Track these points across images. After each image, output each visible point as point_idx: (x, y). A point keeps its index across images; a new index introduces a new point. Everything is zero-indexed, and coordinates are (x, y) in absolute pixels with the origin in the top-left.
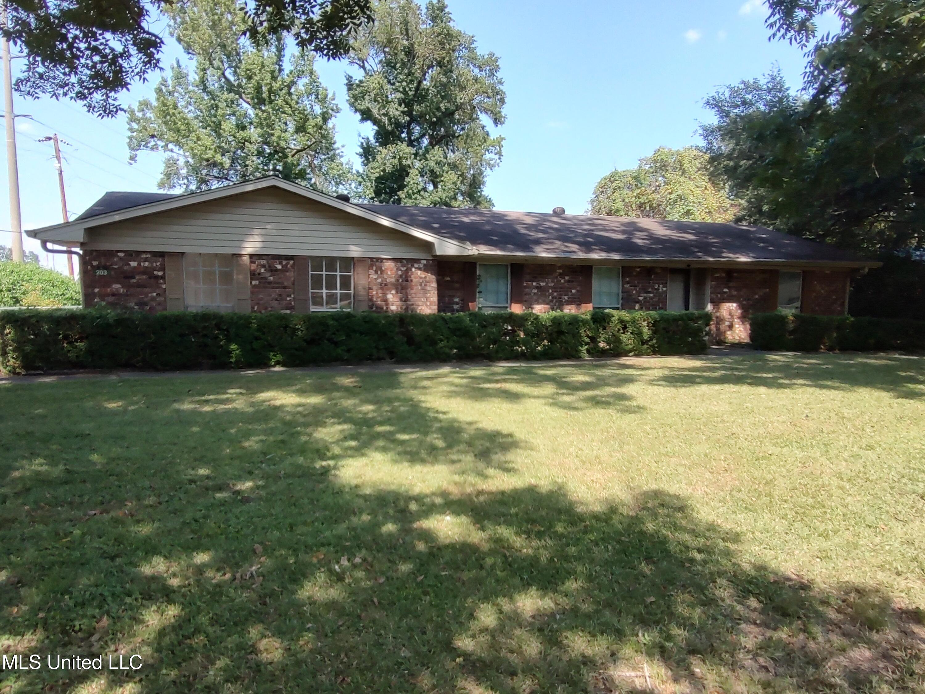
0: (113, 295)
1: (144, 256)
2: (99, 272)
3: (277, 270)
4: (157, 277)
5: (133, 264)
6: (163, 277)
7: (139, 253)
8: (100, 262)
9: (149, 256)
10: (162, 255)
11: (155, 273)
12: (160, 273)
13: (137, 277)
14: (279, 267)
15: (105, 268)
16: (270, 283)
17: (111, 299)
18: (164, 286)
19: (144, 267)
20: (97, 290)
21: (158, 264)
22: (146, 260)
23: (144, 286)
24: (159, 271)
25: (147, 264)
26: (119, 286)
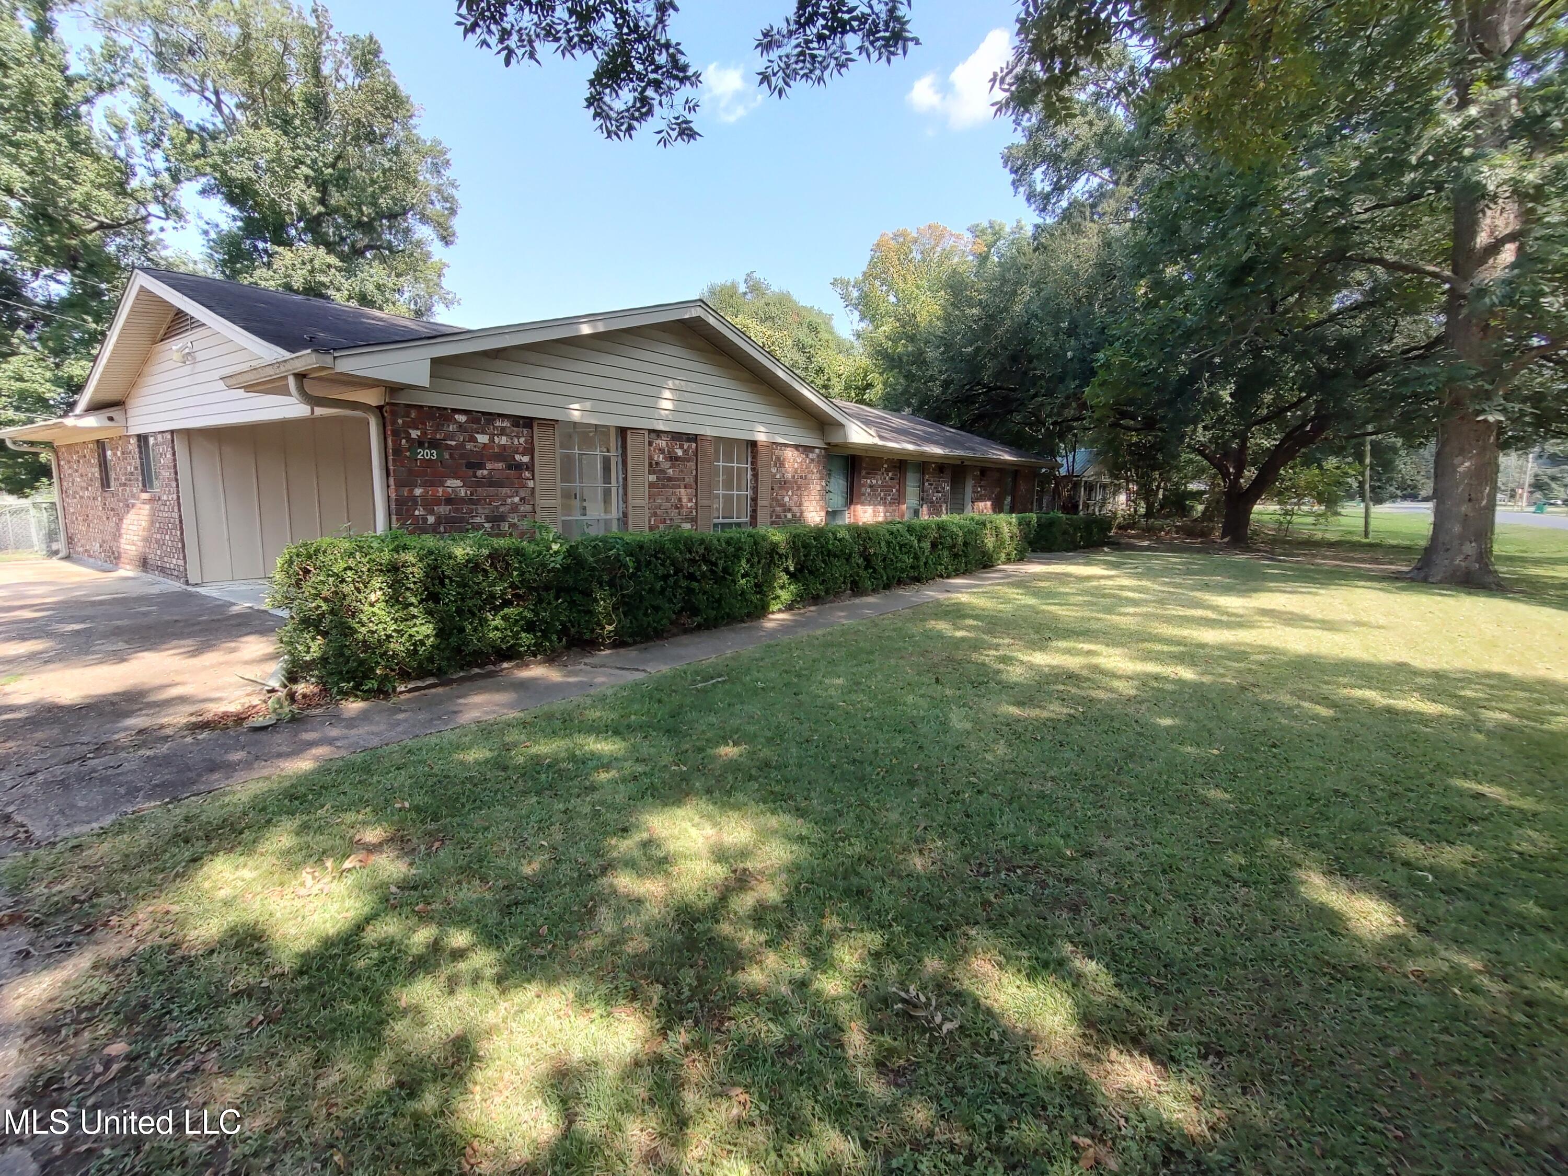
0: (449, 501)
1: (498, 423)
2: (424, 454)
3: (677, 459)
4: (519, 467)
5: (483, 439)
6: (530, 467)
7: (491, 417)
8: (424, 433)
9: (506, 424)
10: (528, 422)
11: (517, 457)
12: (526, 459)
13: (489, 466)
14: (680, 453)
15: (434, 444)
16: (670, 479)
17: (443, 510)
18: (531, 484)
19: (499, 446)
20: (418, 492)
21: (522, 440)
22: (503, 431)
23: (498, 484)
24: (523, 454)
25: (504, 440)
26: (458, 483)
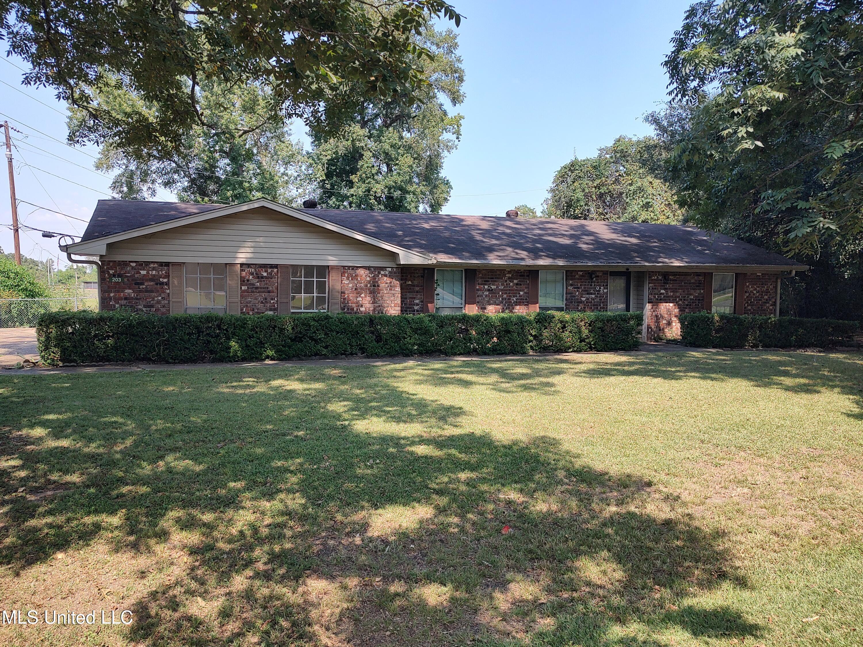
0: (126, 299)
1: (152, 266)
2: (114, 280)
3: (262, 277)
4: (162, 284)
5: (143, 272)
6: (167, 284)
7: (148, 263)
8: (116, 272)
9: (156, 265)
10: (167, 264)
11: (161, 280)
12: (165, 280)
13: (146, 284)
14: (265, 274)
15: (119, 276)
16: (257, 288)
17: (123, 302)
18: (168, 291)
19: (151, 275)
20: (112, 295)
21: (163, 272)
22: (154, 269)
23: (152, 291)
24: (164, 278)
25: (154, 272)
26: (131, 291)
